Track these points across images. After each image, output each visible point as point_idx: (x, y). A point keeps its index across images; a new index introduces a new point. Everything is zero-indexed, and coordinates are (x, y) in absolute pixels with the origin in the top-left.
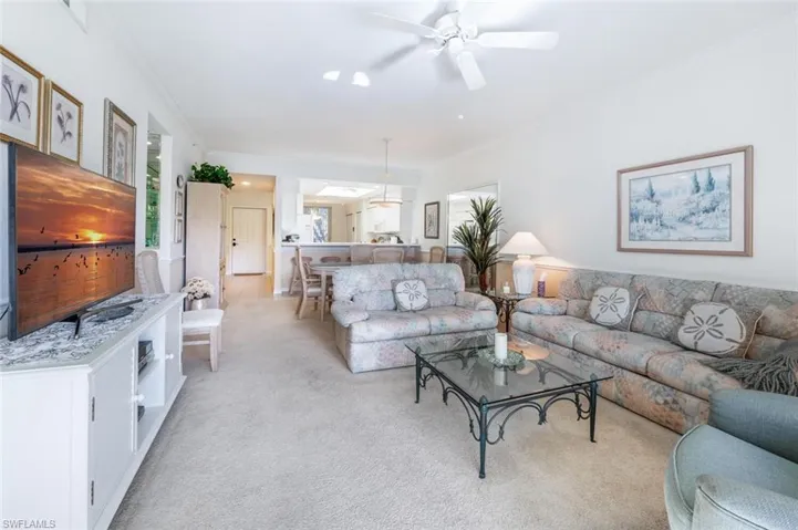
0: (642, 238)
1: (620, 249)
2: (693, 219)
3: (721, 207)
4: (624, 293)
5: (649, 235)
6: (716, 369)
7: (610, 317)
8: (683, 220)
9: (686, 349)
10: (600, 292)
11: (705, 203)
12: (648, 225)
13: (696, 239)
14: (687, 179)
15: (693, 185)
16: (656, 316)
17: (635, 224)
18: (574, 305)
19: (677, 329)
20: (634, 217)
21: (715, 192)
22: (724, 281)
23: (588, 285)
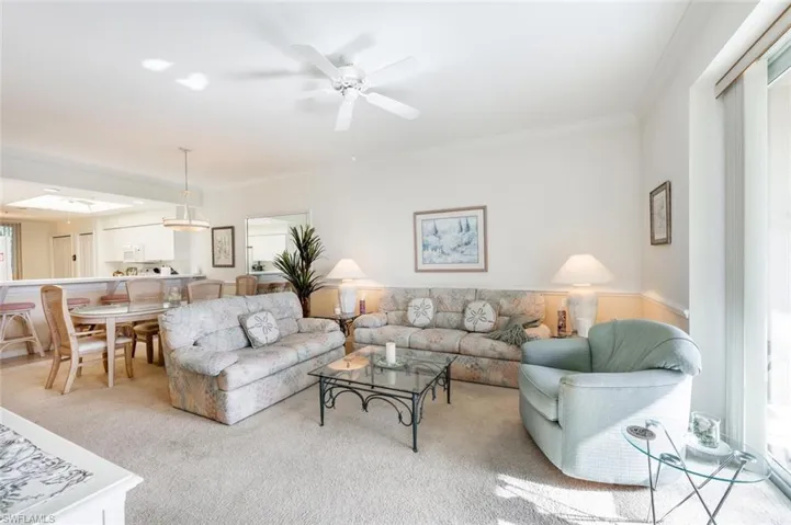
0: (431, 262)
1: (417, 271)
2: (460, 249)
3: (472, 243)
4: (429, 302)
5: (434, 260)
6: (493, 339)
7: (423, 320)
8: (454, 249)
9: (469, 332)
10: (414, 302)
11: (465, 240)
12: (435, 253)
13: (461, 262)
14: (455, 223)
15: (459, 228)
16: (448, 315)
17: (426, 253)
18: (393, 316)
19: (462, 321)
20: (425, 247)
21: (471, 232)
22: (480, 288)
23: (400, 299)
